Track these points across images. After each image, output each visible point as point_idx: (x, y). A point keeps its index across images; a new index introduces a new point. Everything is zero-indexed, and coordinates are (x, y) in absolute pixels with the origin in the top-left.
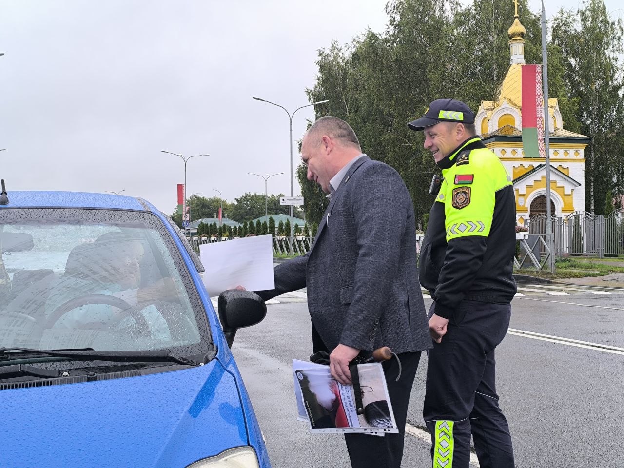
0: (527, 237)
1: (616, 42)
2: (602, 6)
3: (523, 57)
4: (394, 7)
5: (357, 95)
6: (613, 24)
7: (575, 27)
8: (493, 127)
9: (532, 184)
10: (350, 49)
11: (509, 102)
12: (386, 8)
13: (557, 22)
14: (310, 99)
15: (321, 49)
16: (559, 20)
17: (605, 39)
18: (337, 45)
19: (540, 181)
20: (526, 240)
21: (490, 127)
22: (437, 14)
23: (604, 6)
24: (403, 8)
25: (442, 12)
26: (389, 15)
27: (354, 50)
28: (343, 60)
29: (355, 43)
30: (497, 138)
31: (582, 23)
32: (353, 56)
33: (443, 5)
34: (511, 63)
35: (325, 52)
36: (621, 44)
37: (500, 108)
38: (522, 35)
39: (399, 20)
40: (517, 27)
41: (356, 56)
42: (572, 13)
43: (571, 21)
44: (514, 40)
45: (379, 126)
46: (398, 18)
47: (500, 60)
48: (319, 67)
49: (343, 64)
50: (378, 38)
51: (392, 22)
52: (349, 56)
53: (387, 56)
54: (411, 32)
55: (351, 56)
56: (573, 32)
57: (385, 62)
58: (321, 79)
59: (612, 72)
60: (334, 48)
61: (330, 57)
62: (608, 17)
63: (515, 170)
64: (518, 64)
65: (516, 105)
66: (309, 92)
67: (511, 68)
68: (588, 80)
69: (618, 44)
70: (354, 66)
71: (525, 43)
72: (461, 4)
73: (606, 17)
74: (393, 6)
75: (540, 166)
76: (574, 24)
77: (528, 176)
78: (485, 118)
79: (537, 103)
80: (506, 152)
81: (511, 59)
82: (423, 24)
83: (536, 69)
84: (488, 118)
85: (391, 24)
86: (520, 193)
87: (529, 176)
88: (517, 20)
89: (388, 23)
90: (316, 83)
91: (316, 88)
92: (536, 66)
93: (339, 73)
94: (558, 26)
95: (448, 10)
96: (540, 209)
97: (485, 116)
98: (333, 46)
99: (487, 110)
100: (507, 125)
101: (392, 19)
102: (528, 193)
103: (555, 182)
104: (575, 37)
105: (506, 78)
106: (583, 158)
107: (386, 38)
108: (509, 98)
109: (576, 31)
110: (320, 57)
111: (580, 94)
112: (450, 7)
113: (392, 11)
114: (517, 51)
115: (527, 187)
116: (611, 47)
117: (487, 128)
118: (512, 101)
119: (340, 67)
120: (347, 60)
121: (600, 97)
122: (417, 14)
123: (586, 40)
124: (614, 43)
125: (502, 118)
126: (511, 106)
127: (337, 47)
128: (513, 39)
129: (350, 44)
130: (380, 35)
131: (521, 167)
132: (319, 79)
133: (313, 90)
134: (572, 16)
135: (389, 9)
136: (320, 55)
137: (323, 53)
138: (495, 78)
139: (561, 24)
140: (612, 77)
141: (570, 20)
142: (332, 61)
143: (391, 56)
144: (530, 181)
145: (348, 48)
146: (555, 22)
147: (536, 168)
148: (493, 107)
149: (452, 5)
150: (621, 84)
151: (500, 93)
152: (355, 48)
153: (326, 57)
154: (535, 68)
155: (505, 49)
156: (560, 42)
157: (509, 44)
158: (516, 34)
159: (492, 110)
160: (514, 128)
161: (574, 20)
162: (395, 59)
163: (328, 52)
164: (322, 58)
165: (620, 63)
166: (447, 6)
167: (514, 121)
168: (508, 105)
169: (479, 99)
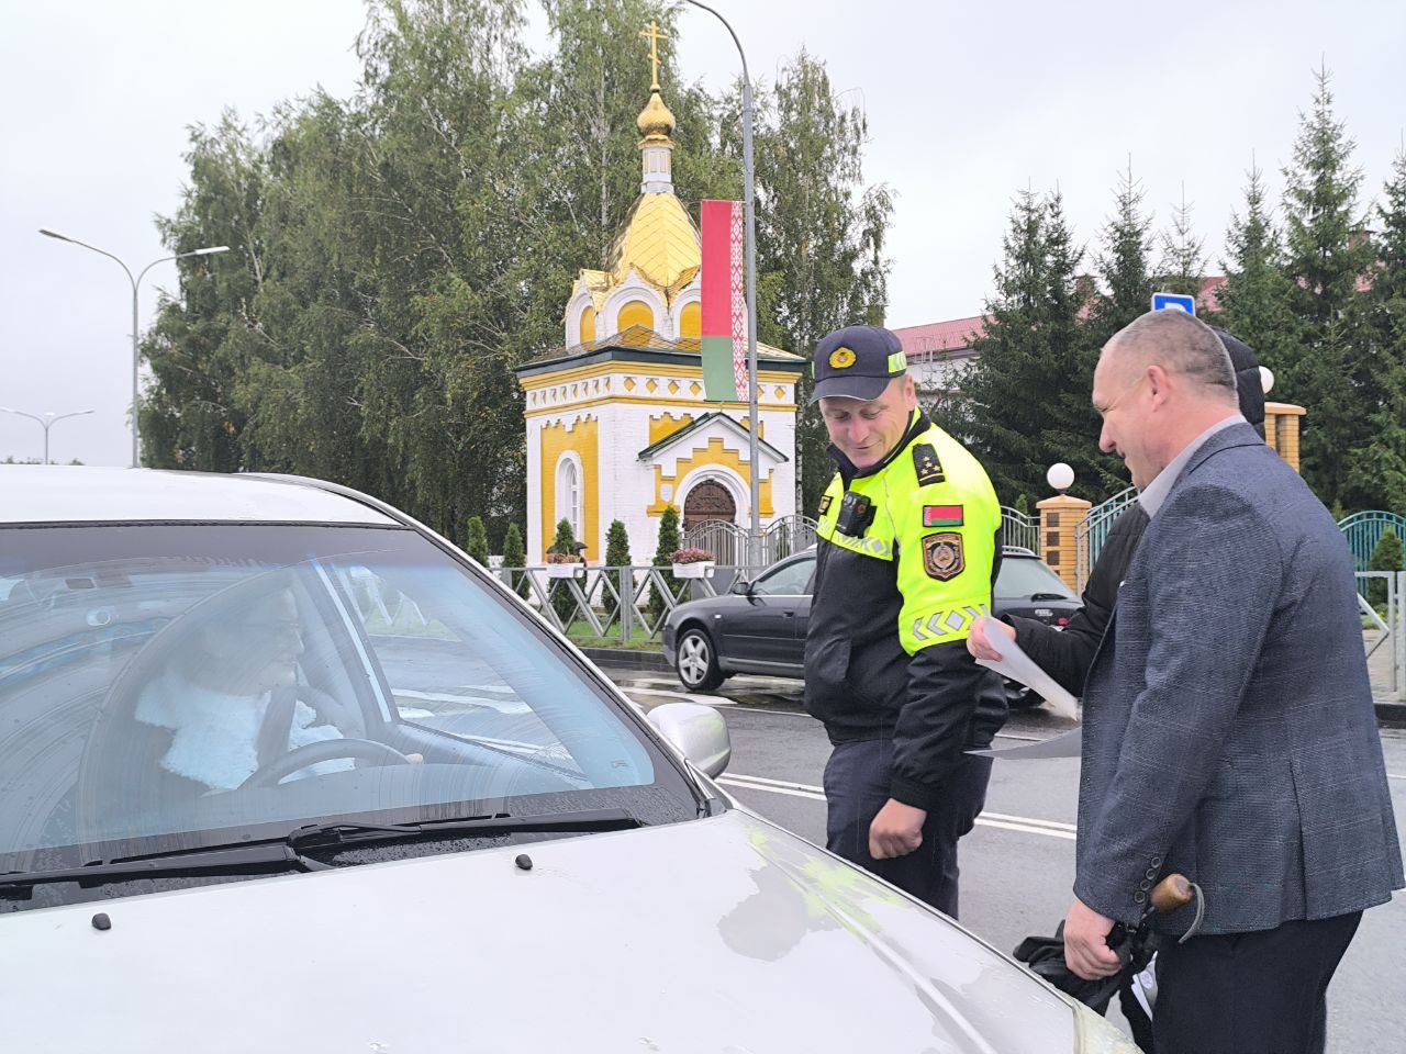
0: (711, 574)
1: (848, 158)
2: (820, 79)
3: (668, 178)
4: (376, 44)
5: (286, 238)
6: (843, 119)
7: (768, 121)
8: (607, 329)
9: (689, 455)
10: (269, 129)
11: (640, 276)
12: (358, 44)
13: (730, 107)
14: (164, 241)
15: (196, 126)
16: (734, 103)
17: (828, 152)
18: (236, 119)
19: (705, 450)
20: (710, 579)
21: (601, 328)
22: (476, 68)
23: (825, 78)
24: (397, 49)
25: (485, 63)
26: (364, 61)
27: (277, 134)
28: (250, 155)
29: (280, 117)
30: (616, 353)
31: (782, 113)
32: (275, 147)
33: (488, 49)
34: (643, 189)
35: (206, 134)
36: (857, 163)
37: (623, 287)
38: (667, 130)
39: (388, 74)
40: (656, 113)
41: (284, 150)
42: (762, 89)
43: (759, 106)
44: (649, 140)
45: (340, 312)
46: (384, 68)
47: (619, 182)
48: (192, 168)
49: (248, 166)
50: (341, 111)
51: (370, 77)
52: (266, 147)
53: (362, 156)
54: (415, 105)
55: (270, 146)
56: (763, 131)
57: (357, 169)
58: (194, 195)
59: (842, 221)
60: (228, 126)
61: (217, 146)
62: (834, 104)
63: (654, 423)
64: (658, 194)
65: (654, 283)
66: (162, 224)
67: (644, 202)
68: (794, 235)
69: (853, 162)
70: (276, 170)
71: (673, 148)
72: (529, 52)
73: (829, 102)
74: (372, 42)
75: (706, 416)
76: (765, 113)
77: (681, 436)
78: (589, 307)
79: (733, 285)
80: (634, 384)
81: (645, 181)
82: (443, 88)
83: (730, 211)
84: (597, 307)
85: (367, 81)
86: (664, 474)
87: (684, 438)
88: (656, 97)
89: (362, 79)
90: (182, 203)
91: (181, 214)
92: (730, 205)
93: (239, 184)
94: (733, 117)
95: (499, 61)
96: (704, 509)
97: (589, 303)
98: (225, 120)
99: (594, 289)
100: (637, 327)
101: (371, 71)
102: (681, 474)
103: (736, 452)
104: (767, 142)
105: (633, 221)
106: (793, 402)
107: (359, 112)
108: (640, 266)
109: (769, 129)
110: (194, 145)
111: (776, 265)
112: (505, 55)
113: (371, 53)
114: (657, 163)
115: (680, 461)
116: (838, 168)
117: (593, 330)
118: (647, 272)
119: (240, 170)
120: (261, 156)
121: (818, 273)
122: (431, 65)
123: (789, 150)
124: (845, 160)
125: (627, 309)
126: (646, 286)
127: (235, 124)
128: (647, 137)
129: (268, 117)
130: (347, 105)
131: (666, 417)
132: (189, 195)
133: (174, 218)
134: (762, 97)
135: (364, 47)
136: (194, 138)
137: (200, 135)
138: (605, 221)
139: (738, 113)
140: (842, 234)
141: (757, 104)
142: (223, 157)
143: (371, 154)
144: (684, 448)
145: (264, 128)
146: (726, 106)
147: (699, 420)
148: (605, 285)
149: (510, 51)
150: (858, 247)
151: (620, 254)
152: (280, 128)
153: (208, 146)
154: (729, 207)
155: (630, 158)
156: (735, 151)
157: (640, 148)
158: (655, 128)
159: (605, 290)
160: (651, 332)
161: (765, 105)
162: (382, 164)
163: (213, 134)
164: (198, 148)
165: (856, 203)
166: (498, 51)
167: (651, 317)
168: (638, 282)
169: (574, 266)
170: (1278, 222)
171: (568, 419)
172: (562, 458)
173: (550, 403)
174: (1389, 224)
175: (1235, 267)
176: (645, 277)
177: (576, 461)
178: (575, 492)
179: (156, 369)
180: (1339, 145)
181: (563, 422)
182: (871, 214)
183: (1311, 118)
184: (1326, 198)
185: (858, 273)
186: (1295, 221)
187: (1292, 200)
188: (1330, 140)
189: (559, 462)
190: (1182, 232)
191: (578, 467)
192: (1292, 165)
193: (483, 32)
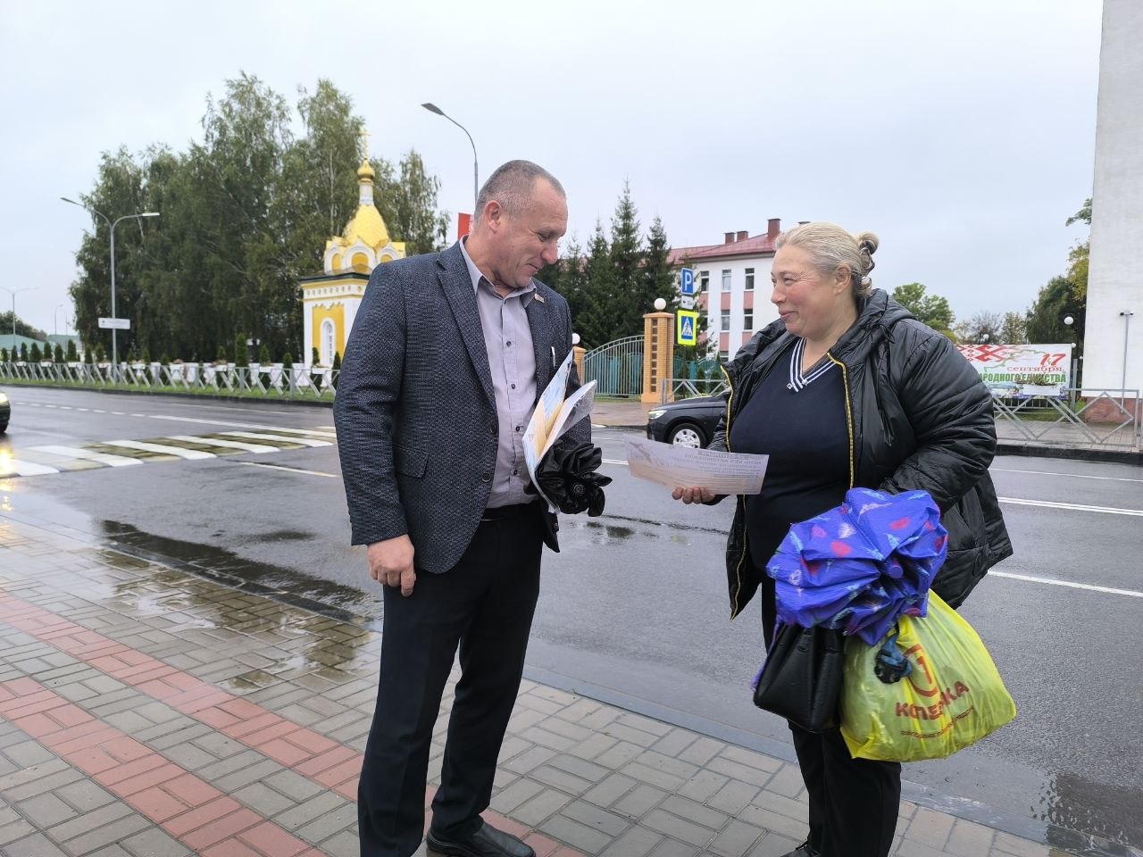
1: (432, 197)
3: (371, 199)
4: (212, 122)
8: (346, 265)
11: (362, 241)
12: (202, 121)
15: (106, 152)
17: (423, 193)
18: (128, 151)
21: (343, 264)
24: (223, 125)
25: (271, 137)
26: (205, 130)
28: (134, 168)
30: (352, 275)
32: (153, 165)
34: (361, 203)
35: (111, 156)
36: (436, 199)
37: (352, 246)
38: (371, 177)
39: (218, 137)
40: (367, 169)
41: (158, 167)
44: (364, 180)
46: (216, 134)
49: (133, 174)
51: (209, 137)
59: (429, 224)
60: (123, 154)
61: (116, 163)
64: (368, 206)
65: (369, 245)
66: (84, 198)
67: (362, 208)
69: (434, 199)
71: (372, 184)
72: (293, 134)
74: (210, 121)
81: (361, 199)
84: (339, 254)
85: (208, 139)
88: (366, 162)
89: (205, 137)
90: (94, 189)
91: (94, 194)
93: (128, 182)
95: (278, 137)
97: (337, 252)
98: (122, 150)
99: (338, 246)
100: (361, 264)
101: (209, 134)
105: (356, 217)
108: (360, 237)
110: (104, 161)
112: (281, 135)
113: (209, 126)
114: (366, 192)
116: (428, 201)
117: (340, 265)
119: (129, 176)
120: (140, 170)
123: (405, 190)
125: (356, 256)
126: (366, 246)
127: (127, 153)
128: (362, 179)
129: (145, 152)
130: (206, 150)
132: (99, 185)
133: (91, 196)
135: (207, 122)
136: (105, 157)
137: (108, 157)
140: (429, 229)
142: (119, 168)
145: (143, 157)
148: (344, 244)
149: (284, 133)
151: (349, 230)
153: (112, 162)
155: (353, 188)
157: (358, 184)
158: (365, 176)
159: (345, 246)
160: (367, 266)
163: (116, 157)
164: (107, 163)
165: (437, 215)
166: (277, 132)
167: (367, 261)
168: (361, 244)
169: (327, 234)
170: (609, 240)
171: (328, 304)
172: (325, 320)
173: (317, 296)
174: (651, 243)
175: (590, 255)
176: (364, 241)
177: (332, 323)
178: (331, 337)
179: (86, 268)
180: (632, 211)
181: (325, 305)
182: (442, 222)
183: (623, 198)
184: (627, 231)
185: (435, 247)
186: (615, 239)
187: (614, 231)
188: (629, 208)
189: (322, 323)
190: (574, 241)
191: (333, 326)
192: (615, 217)
193: (270, 122)
